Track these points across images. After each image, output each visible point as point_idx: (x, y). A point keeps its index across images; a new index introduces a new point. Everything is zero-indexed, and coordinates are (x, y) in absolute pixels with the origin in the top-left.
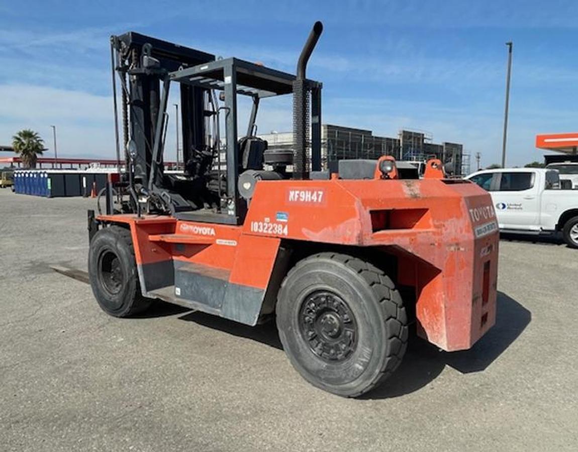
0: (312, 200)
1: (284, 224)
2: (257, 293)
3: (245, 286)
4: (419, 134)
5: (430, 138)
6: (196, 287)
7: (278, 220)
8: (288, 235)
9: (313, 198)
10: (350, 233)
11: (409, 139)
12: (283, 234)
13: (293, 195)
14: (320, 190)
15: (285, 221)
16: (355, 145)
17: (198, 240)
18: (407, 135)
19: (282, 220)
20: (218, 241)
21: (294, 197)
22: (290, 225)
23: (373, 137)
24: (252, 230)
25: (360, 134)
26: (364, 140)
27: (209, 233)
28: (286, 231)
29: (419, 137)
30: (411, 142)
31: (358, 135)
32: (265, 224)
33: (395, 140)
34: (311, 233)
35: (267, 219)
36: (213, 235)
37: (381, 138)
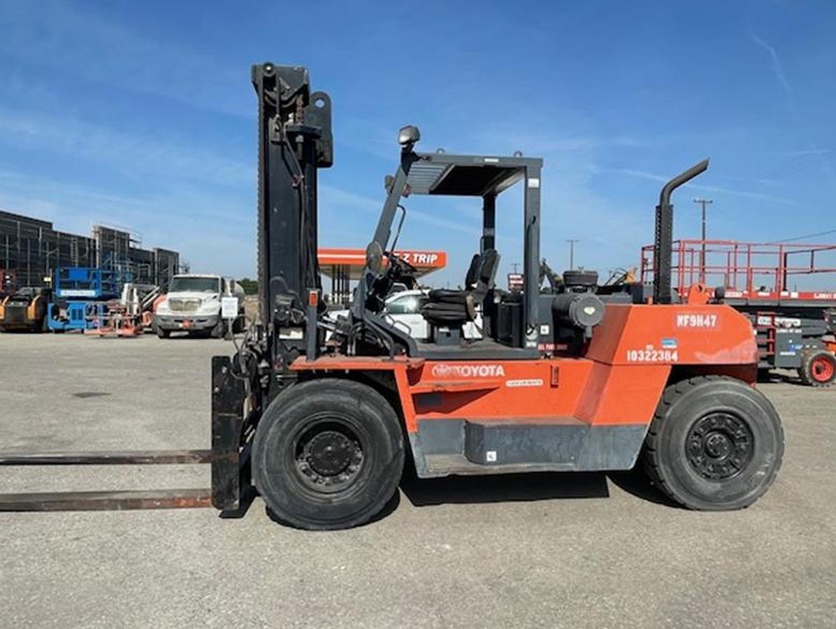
0: (705, 326)
1: (672, 351)
2: (636, 431)
3: (617, 426)
4: (125, 234)
5: (138, 240)
6: (529, 443)
7: (665, 347)
8: (679, 360)
9: (705, 322)
10: (746, 353)
11: (109, 240)
12: (672, 360)
13: (682, 320)
14: (714, 314)
15: (674, 347)
16: (27, 243)
17: (477, 385)
18: (107, 234)
19: (669, 347)
20: (509, 383)
21: (683, 322)
22: (679, 350)
23: (56, 233)
24: (629, 359)
25: (37, 226)
26: (43, 236)
27: (492, 373)
28: (675, 357)
29: (123, 238)
30: (113, 245)
31: (32, 228)
32: (647, 352)
33: (89, 240)
34: (705, 355)
35: (649, 347)
36: (500, 376)
37: (69, 236)
